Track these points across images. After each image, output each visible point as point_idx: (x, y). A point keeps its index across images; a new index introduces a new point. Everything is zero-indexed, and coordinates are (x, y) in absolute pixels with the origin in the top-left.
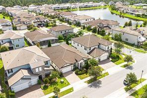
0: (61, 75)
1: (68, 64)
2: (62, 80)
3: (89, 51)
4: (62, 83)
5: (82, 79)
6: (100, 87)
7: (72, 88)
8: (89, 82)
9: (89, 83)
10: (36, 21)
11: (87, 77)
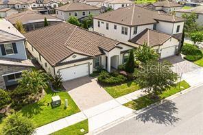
0: (56, 85)
1: (79, 57)
2: (56, 98)
3: (133, 36)
4: (54, 105)
5: (115, 96)
6: (175, 120)
7: (86, 122)
8: (139, 104)
9: (137, 108)
10: (37, 5)
11: (130, 92)
